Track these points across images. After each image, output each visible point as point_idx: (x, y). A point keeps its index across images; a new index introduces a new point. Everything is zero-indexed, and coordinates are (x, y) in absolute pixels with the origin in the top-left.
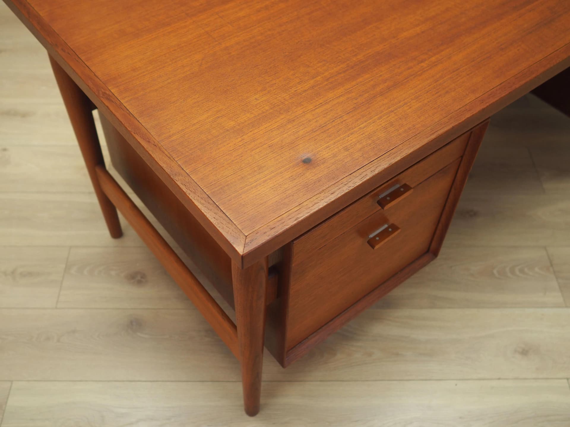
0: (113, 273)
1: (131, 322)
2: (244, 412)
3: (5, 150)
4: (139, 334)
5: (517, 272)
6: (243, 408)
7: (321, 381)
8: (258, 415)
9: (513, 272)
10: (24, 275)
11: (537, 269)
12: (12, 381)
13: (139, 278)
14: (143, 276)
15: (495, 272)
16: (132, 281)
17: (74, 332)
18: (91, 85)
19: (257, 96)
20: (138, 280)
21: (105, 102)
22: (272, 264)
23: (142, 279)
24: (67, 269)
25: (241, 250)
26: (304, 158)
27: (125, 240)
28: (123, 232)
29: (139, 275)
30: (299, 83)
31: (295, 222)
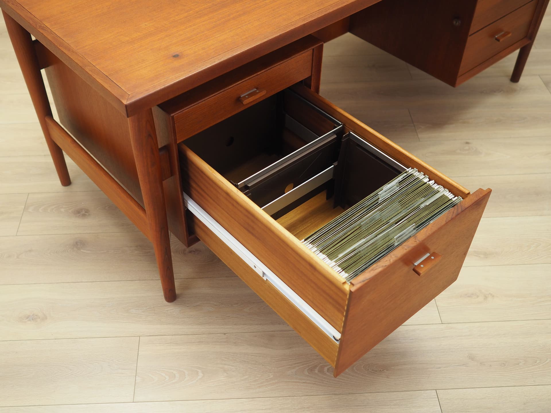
0: (63, 210)
1: (77, 243)
4: (82, 250)
6: (163, 297)
8: (175, 301)
13: (83, 212)
14: (87, 211)
16: (78, 215)
17: (30, 251)
18: (31, 22)
19: (146, 24)
20: (83, 214)
21: (41, 31)
22: (163, 145)
23: (86, 213)
24: (26, 209)
25: (126, 102)
26: (174, 55)
27: (73, 187)
28: (71, 181)
29: (83, 211)
30: (177, 15)
31: (163, 87)
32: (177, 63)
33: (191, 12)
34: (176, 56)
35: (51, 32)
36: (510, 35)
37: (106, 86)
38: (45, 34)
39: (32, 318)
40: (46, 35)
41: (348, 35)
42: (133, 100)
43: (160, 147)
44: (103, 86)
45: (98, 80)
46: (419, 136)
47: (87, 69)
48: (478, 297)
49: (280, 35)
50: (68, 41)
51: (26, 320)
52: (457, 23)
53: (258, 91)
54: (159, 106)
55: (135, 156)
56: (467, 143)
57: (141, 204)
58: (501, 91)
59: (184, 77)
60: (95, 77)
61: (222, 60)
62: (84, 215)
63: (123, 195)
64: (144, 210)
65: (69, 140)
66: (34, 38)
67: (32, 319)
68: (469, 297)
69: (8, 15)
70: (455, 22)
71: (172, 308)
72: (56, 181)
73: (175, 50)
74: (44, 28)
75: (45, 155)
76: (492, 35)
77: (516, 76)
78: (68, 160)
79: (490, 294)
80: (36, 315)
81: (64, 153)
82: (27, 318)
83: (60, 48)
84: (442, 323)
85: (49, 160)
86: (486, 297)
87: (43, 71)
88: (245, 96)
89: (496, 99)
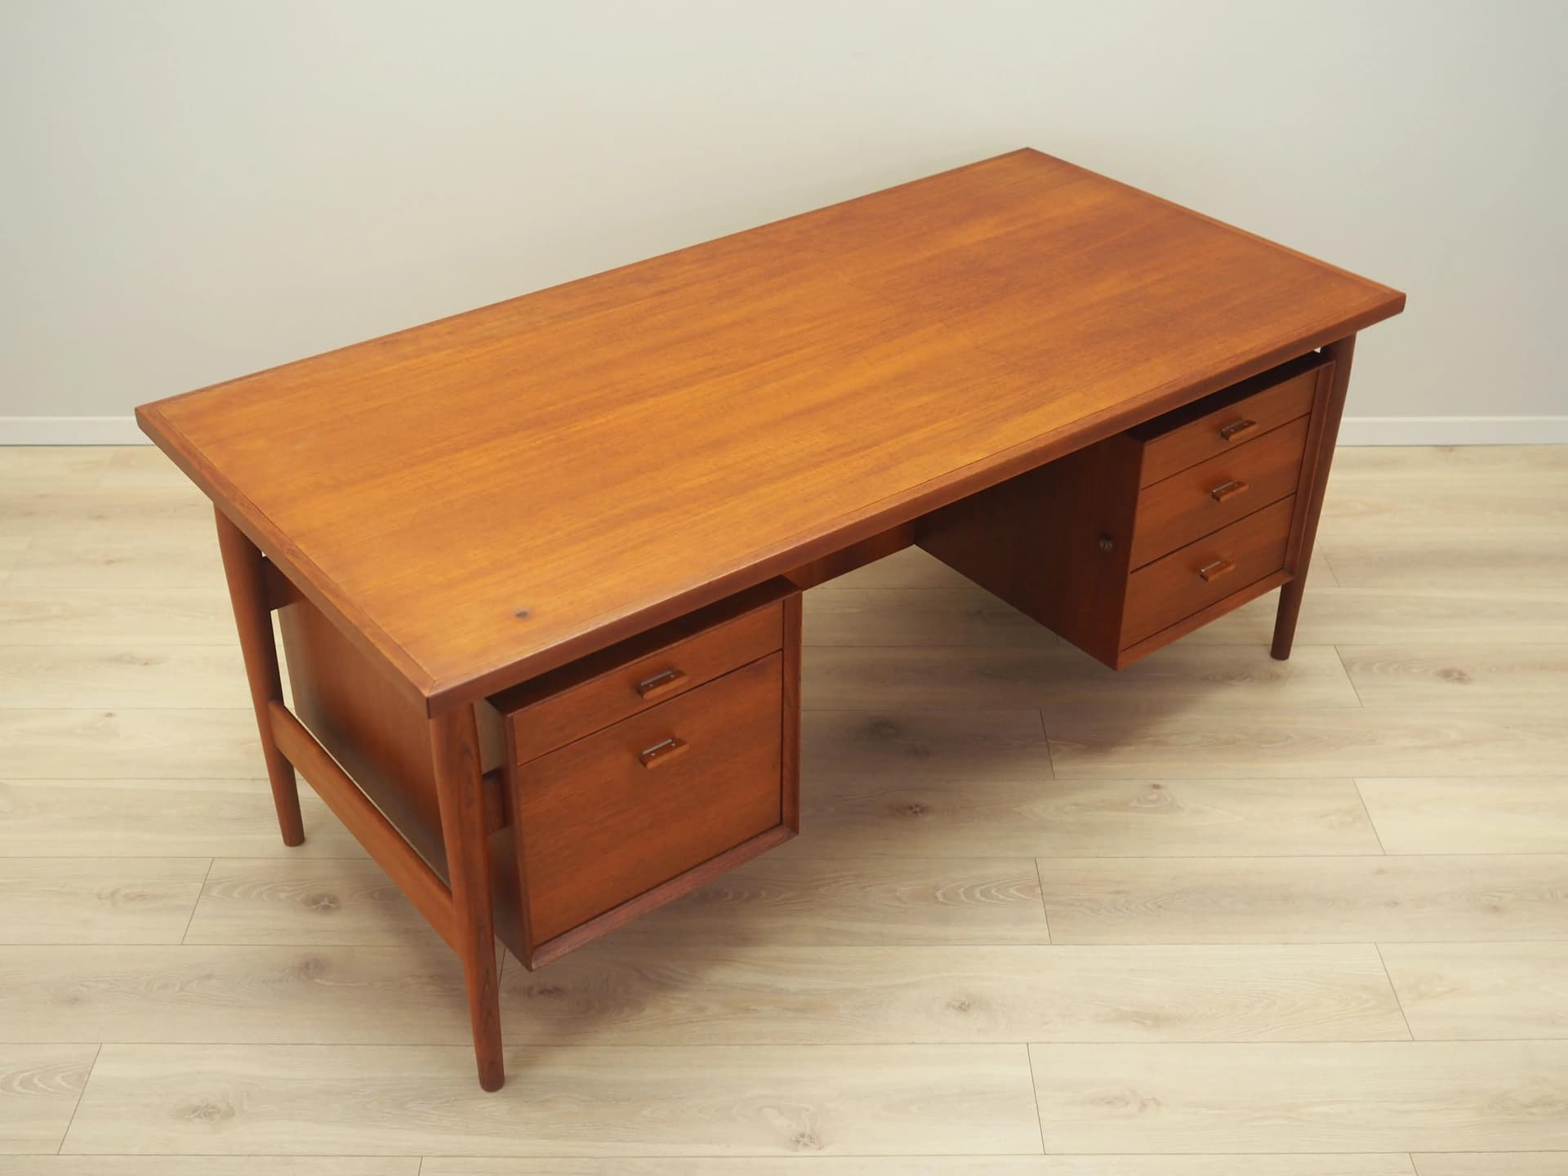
0: (283, 895)
1: (307, 965)
2: (479, 1086)
3: (110, 715)
4: (318, 980)
5: (978, 895)
6: (478, 1081)
7: (613, 1045)
8: (501, 1091)
9: (969, 893)
10: (129, 898)
11: (1012, 891)
12: (101, 1044)
13: (326, 902)
14: (334, 900)
15: (939, 894)
16: (314, 907)
17: (209, 977)
18: (274, 541)
19: (476, 552)
20: (324, 906)
21: (290, 558)
22: (491, 768)
23: (332, 905)
24: (205, 890)
25: (427, 693)
26: (519, 612)
27: (310, 850)
28: (305, 835)
29: (326, 899)
30: (532, 538)
31: (493, 669)
32: (522, 628)
33: (558, 533)
34: (522, 615)
35: (308, 562)
36: (1231, 568)
37: (397, 664)
38: (297, 565)
39: (206, 1112)
40: (299, 568)
41: (914, 549)
42: (440, 690)
43: (485, 770)
44: (391, 664)
45: (384, 652)
46: (1054, 768)
47: (367, 633)
48: (1127, 1104)
49: (710, 583)
50: (337, 579)
51: (192, 1116)
52: (1107, 546)
53: (672, 676)
54: (489, 699)
55: (438, 785)
56: (1156, 787)
57: (445, 882)
58: (1246, 678)
59: (532, 654)
60: (380, 646)
61: (601, 625)
62: (326, 908)
63: (412, 864)
64: (449, 893)
65: (313, 751)
66: (264, 555)
67: (205, 1115)
68: (1108, 1103)
69: (226, 518)
70: (1102, 545)
71: (493, 1105)
72: (272, 833)
73: (521, 604)
74: (296, 553)
75: (253, 780)
76: (1195, 568)
77: (1281, 646)
78: (305, 791)
79: (1154, 1099)
80: (213, 1108)
81: (298, 775)
82: (194, 1112)
83: (322, 591)
84: (1045, 1154)
85: (265, 790)
86: (1143, 1105)
87: (275, 615)
88: (647, 685)
89: (1237, 695)
